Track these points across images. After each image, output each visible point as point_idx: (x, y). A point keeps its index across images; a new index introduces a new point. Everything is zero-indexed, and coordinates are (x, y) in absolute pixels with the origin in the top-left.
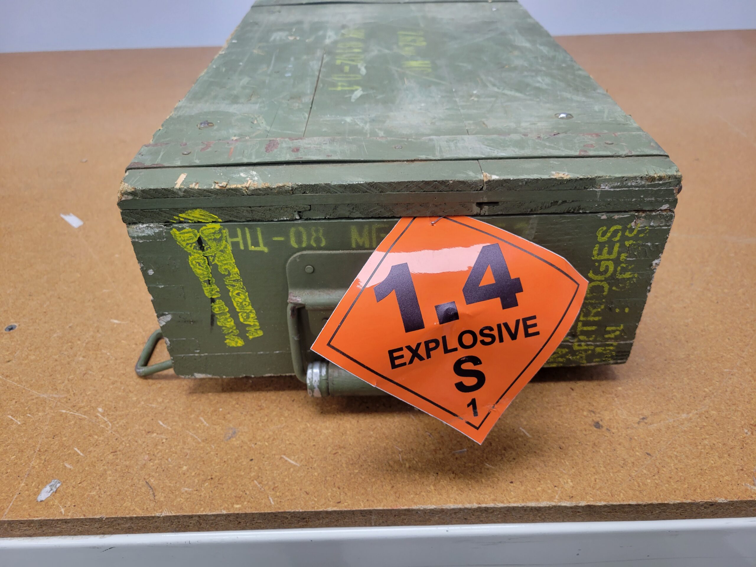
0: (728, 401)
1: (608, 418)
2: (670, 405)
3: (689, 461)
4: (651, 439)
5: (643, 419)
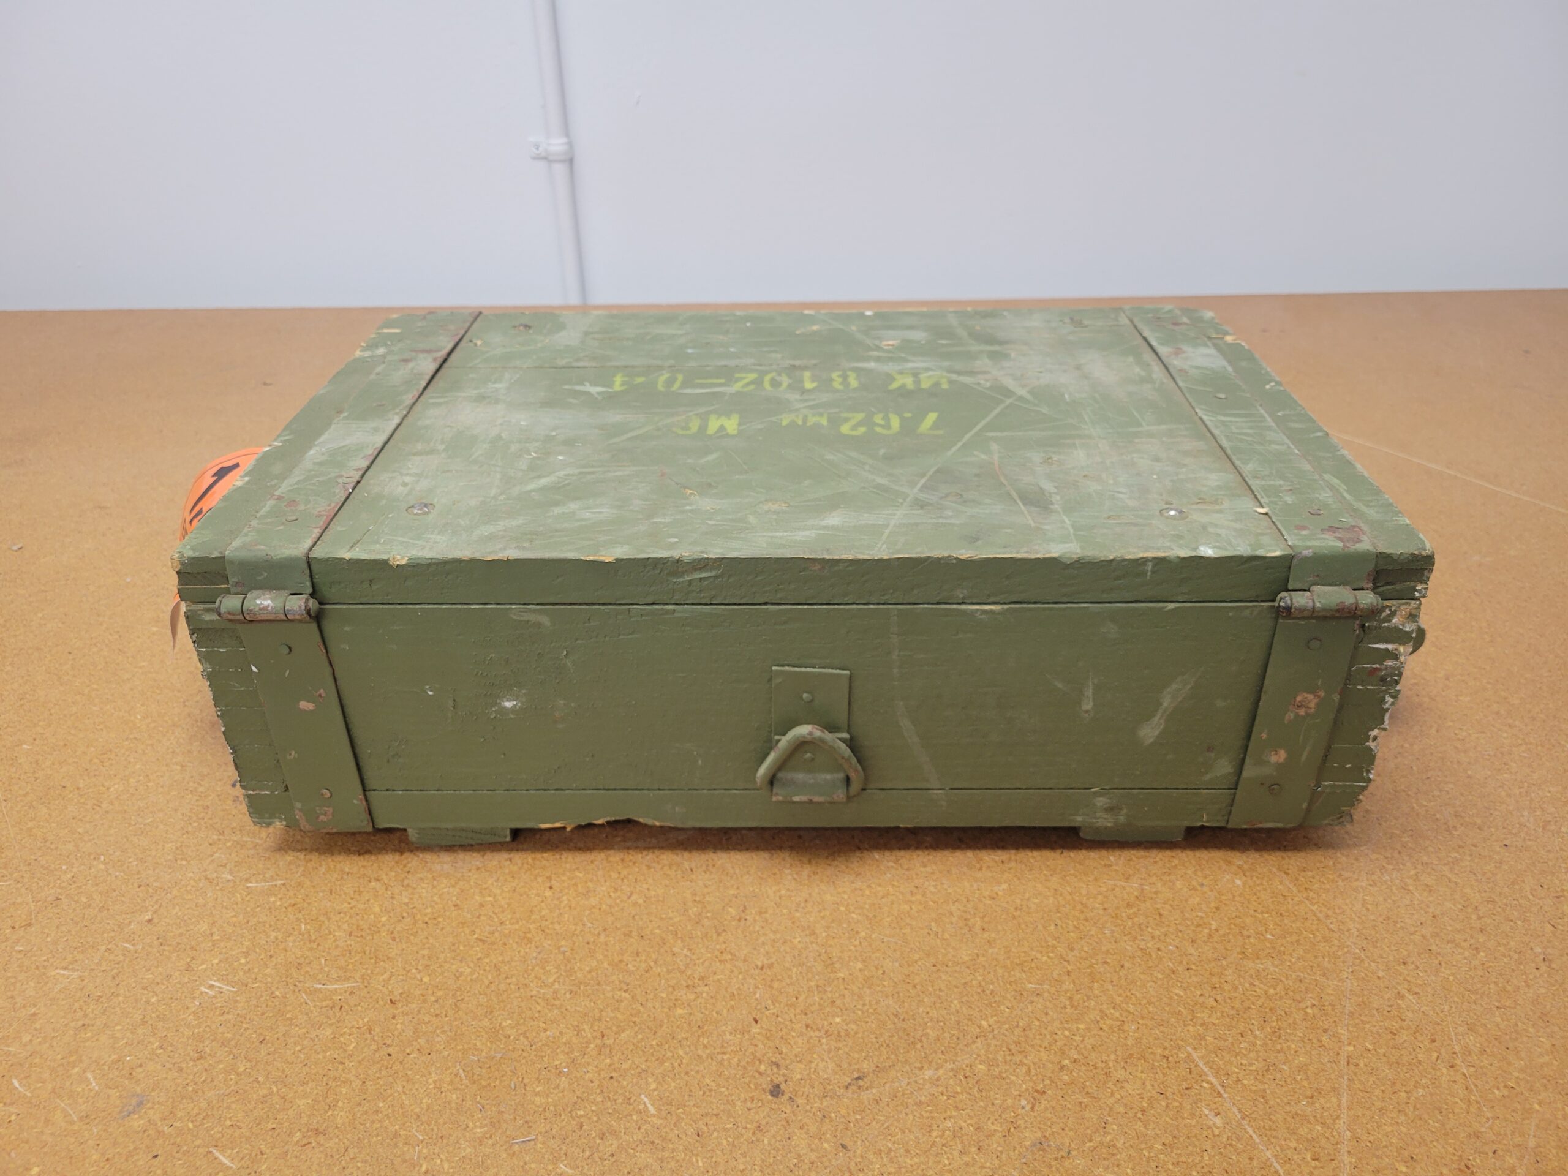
0: (1012, 1047)
1: (799, 1076)
2: (913, 1053)
3: (908, 1161)
4: (858, 1117)
5: (859, 1078)
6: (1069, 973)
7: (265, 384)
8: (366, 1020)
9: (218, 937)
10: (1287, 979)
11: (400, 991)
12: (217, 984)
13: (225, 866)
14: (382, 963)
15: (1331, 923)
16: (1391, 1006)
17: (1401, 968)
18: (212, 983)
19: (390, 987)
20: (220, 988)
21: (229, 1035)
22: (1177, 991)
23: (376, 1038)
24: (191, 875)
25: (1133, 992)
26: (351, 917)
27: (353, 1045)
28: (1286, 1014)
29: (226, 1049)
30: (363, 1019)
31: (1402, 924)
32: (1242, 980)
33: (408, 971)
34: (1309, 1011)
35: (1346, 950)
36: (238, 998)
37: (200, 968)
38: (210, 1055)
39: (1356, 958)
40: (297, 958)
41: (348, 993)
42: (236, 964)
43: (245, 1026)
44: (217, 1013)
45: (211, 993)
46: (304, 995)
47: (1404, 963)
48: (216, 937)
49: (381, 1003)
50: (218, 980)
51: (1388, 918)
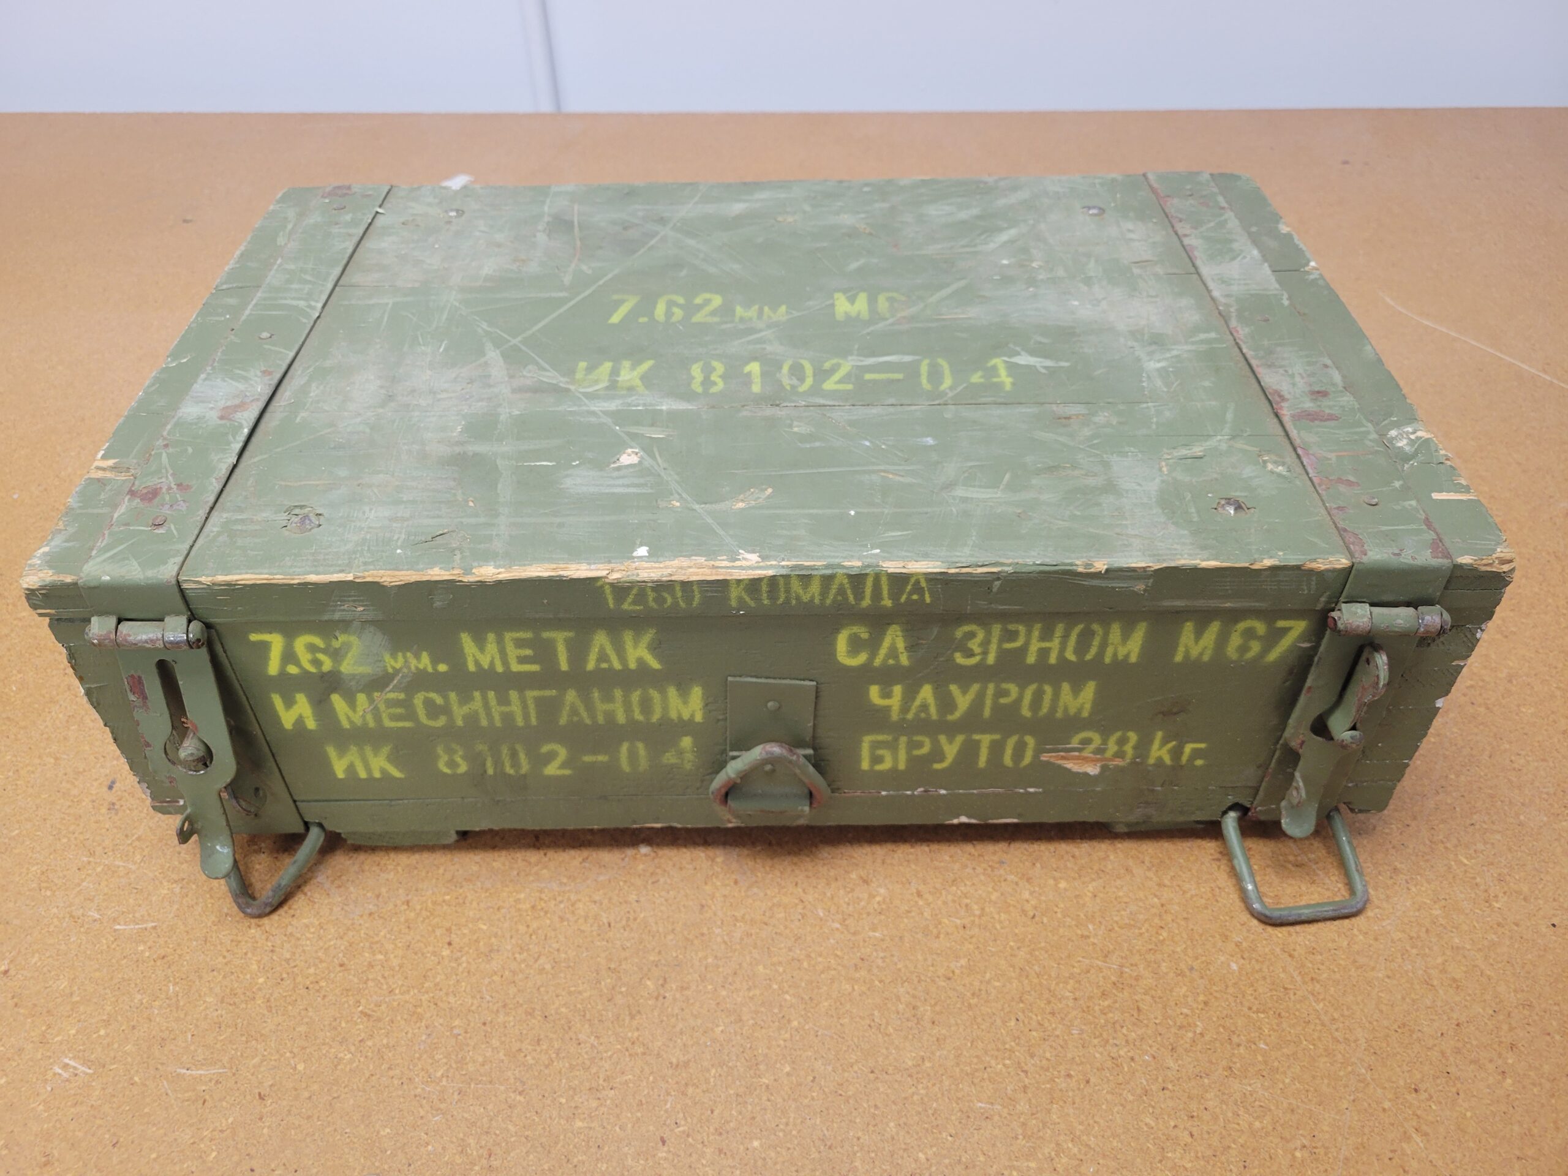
6: (1025, 1088)
7: (185, 221)
8: (230, 1120)
9: (78, 999)
10: (1277, 1107)
11: (270, 1083)
12: (72, 1063)
13: (92, 900)
14: (254, 1042)
15: (1337, 1030)
16: (1393, 1151)
17: (1411, 1097)
18: (67, 1061)
19: (260, 1076)
20: (75, 1068)
21: (80, 1134)
22: (1148, 1120)
23: (239, 1146)
24: (55, 910)
25: (1097, 1119)
26: (224, 977)
27: (214, 1154)
28: (1271, 1158)
29: (76, 1153)
30: (227, 1120)
31: (1420, 1034)
32: (1224, 1107)
33: (282, 1055)
34: (1298, 1154)
35: (1350, 1068)
36: (94, 1084)
37: (56, 1039)
38: (58, 1160)
39: (1360, 1081)
40: (162, 1031)
41: (213, 1082)
42: (95, 1036)
43: (98, 1122)
44: (69, 1103)
45: (65, 1075)
46: (165, 1083)
47: (1416, 1090)
48: (76, 998)
49: (248, 1097)
50: (74, 1058)
51: (1404, 1025)
